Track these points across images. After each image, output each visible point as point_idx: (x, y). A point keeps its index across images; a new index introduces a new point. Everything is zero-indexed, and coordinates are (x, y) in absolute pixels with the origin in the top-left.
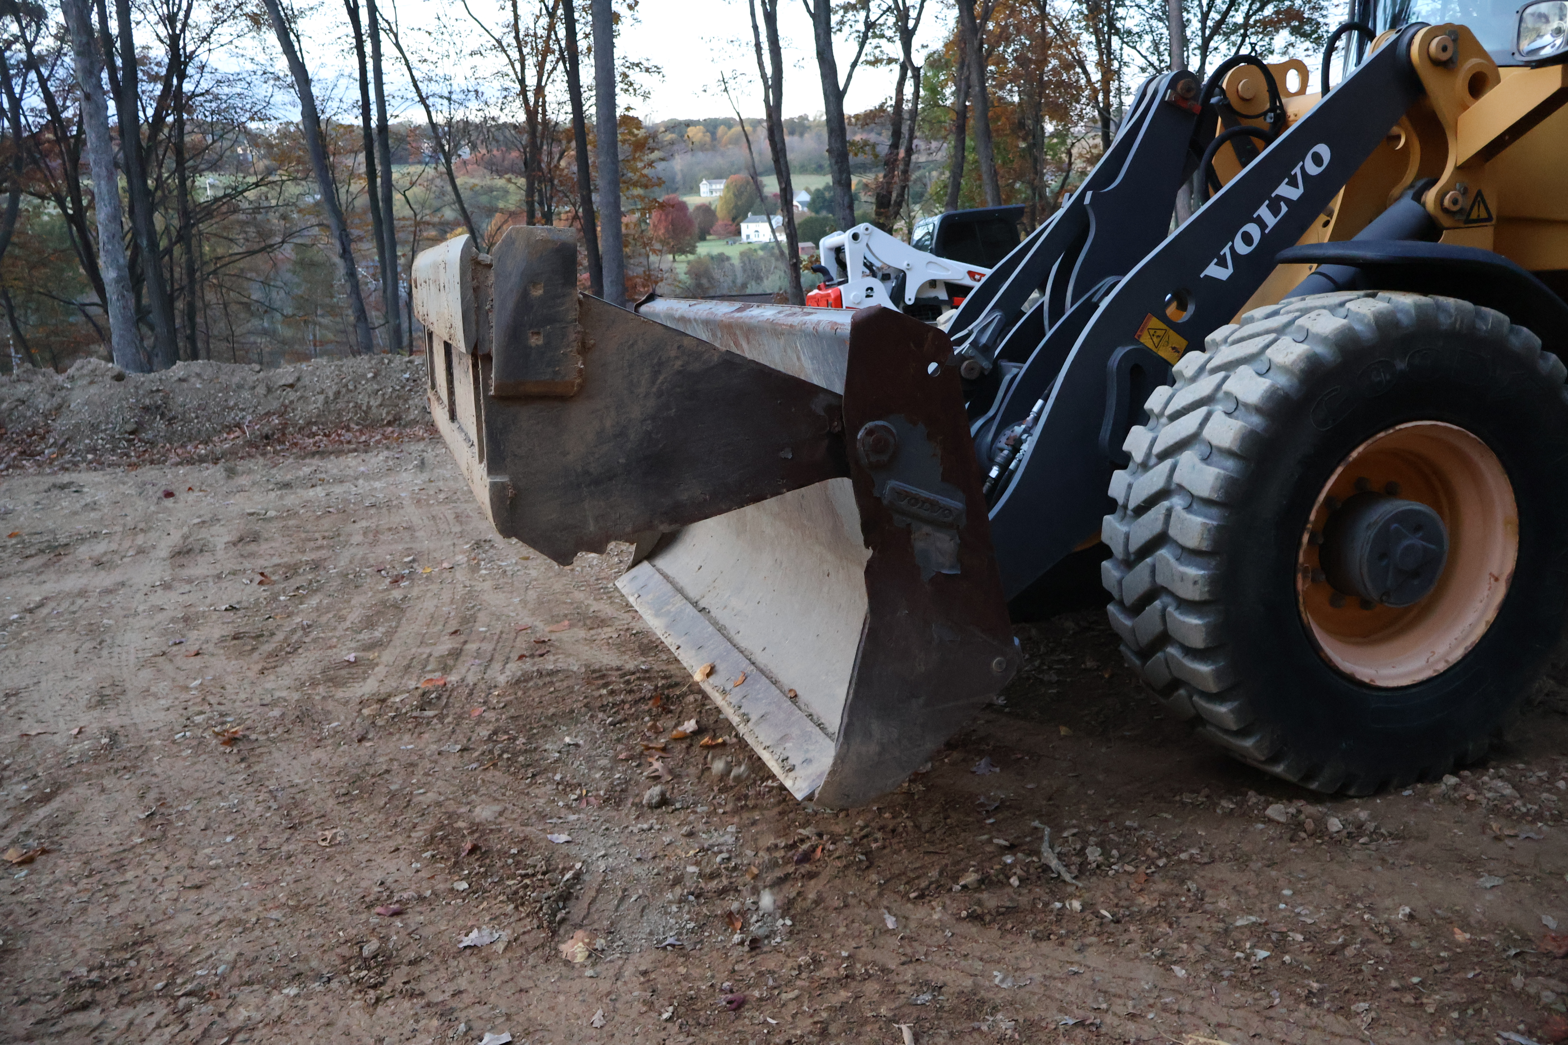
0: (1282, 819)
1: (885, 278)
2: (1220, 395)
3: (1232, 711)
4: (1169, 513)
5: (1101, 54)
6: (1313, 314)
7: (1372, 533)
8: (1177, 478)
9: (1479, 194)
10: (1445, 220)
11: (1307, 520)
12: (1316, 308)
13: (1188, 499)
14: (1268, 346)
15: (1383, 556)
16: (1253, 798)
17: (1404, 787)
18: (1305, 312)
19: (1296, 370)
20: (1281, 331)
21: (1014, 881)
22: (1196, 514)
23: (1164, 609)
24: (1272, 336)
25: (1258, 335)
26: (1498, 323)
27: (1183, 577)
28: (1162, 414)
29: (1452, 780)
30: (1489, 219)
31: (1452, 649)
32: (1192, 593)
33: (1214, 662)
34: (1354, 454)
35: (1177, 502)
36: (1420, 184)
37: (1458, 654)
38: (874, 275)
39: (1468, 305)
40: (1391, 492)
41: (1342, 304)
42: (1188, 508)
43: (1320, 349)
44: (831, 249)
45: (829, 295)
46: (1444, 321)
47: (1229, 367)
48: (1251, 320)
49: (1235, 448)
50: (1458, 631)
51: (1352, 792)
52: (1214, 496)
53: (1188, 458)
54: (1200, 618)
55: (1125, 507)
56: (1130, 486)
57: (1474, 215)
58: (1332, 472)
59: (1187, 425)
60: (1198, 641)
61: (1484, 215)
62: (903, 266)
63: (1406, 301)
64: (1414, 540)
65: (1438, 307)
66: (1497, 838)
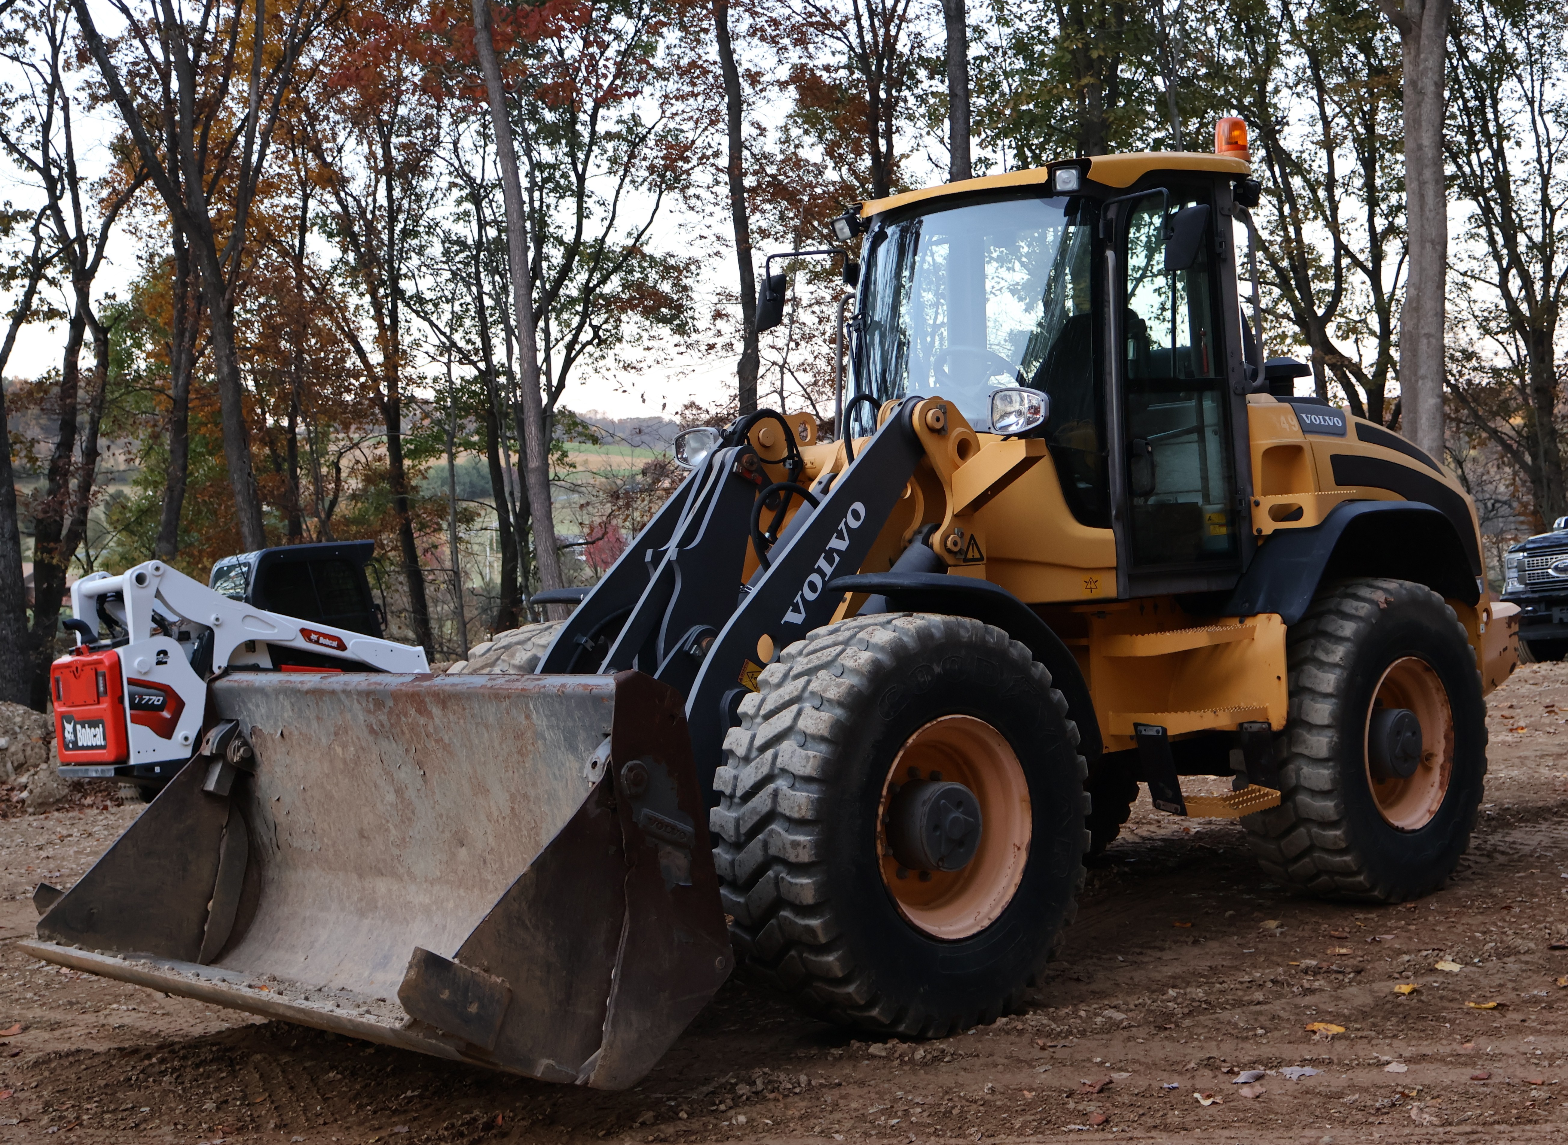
0: (884, 1054)
1: (183, 637)
2: (807, 694)
3: (837, 959)
4: (775, 794)
5: (381, 326)
6: (870, 629)
7: (926, 808)
8: (779, 763)
9: (972, 537)
10: (949, 559)
11: (881, 796)
12: (869, 625)
13: (791, 781)
14: (839, 655)
15: (936, 827)
16: (855, 1044)
17: (969, 1029)
18: (862, 628)
19: (866, 669)
20: (846, 643)
21: (683, 1115)
22: (798, 790)
23: (777, 877)
24: (840, 648)
25: (828, 647)
26: (1000, 636)
27: (795, 844)
28: (757, 714)
29: (1004, 1020)
30: (982, 559)
31: (992, 909)
32: (805, 856)
33: (822, 916)
34: (910, 741)
35: (782, 784)
36: (925, 530)
37: (996, 913)
38: (167, 634)
39: (979, 623)
40: (935, 777)
41: (889, 622)
42: (792, 787)
43: (880, 656)
44: (90, 597)
45: (100, 662)
46: (964, 635)
47: (811, 672)
48: (817, 637)
49: (826, 734)
50: (994, 895)
51: (930, 1034)
52: (814, 774)
53: (787, 746)
54: (809, 877)
55: (732, 796)
56: (736, 778)
57: (970, 556)
58: (895, 755)
59: (784, 719)
60: (808, 897)
61: (977, 556)
62: (210, 621)
63: (936, 619)
64: (956, 814)
65: (959, 624)
66: (1043, 1048)
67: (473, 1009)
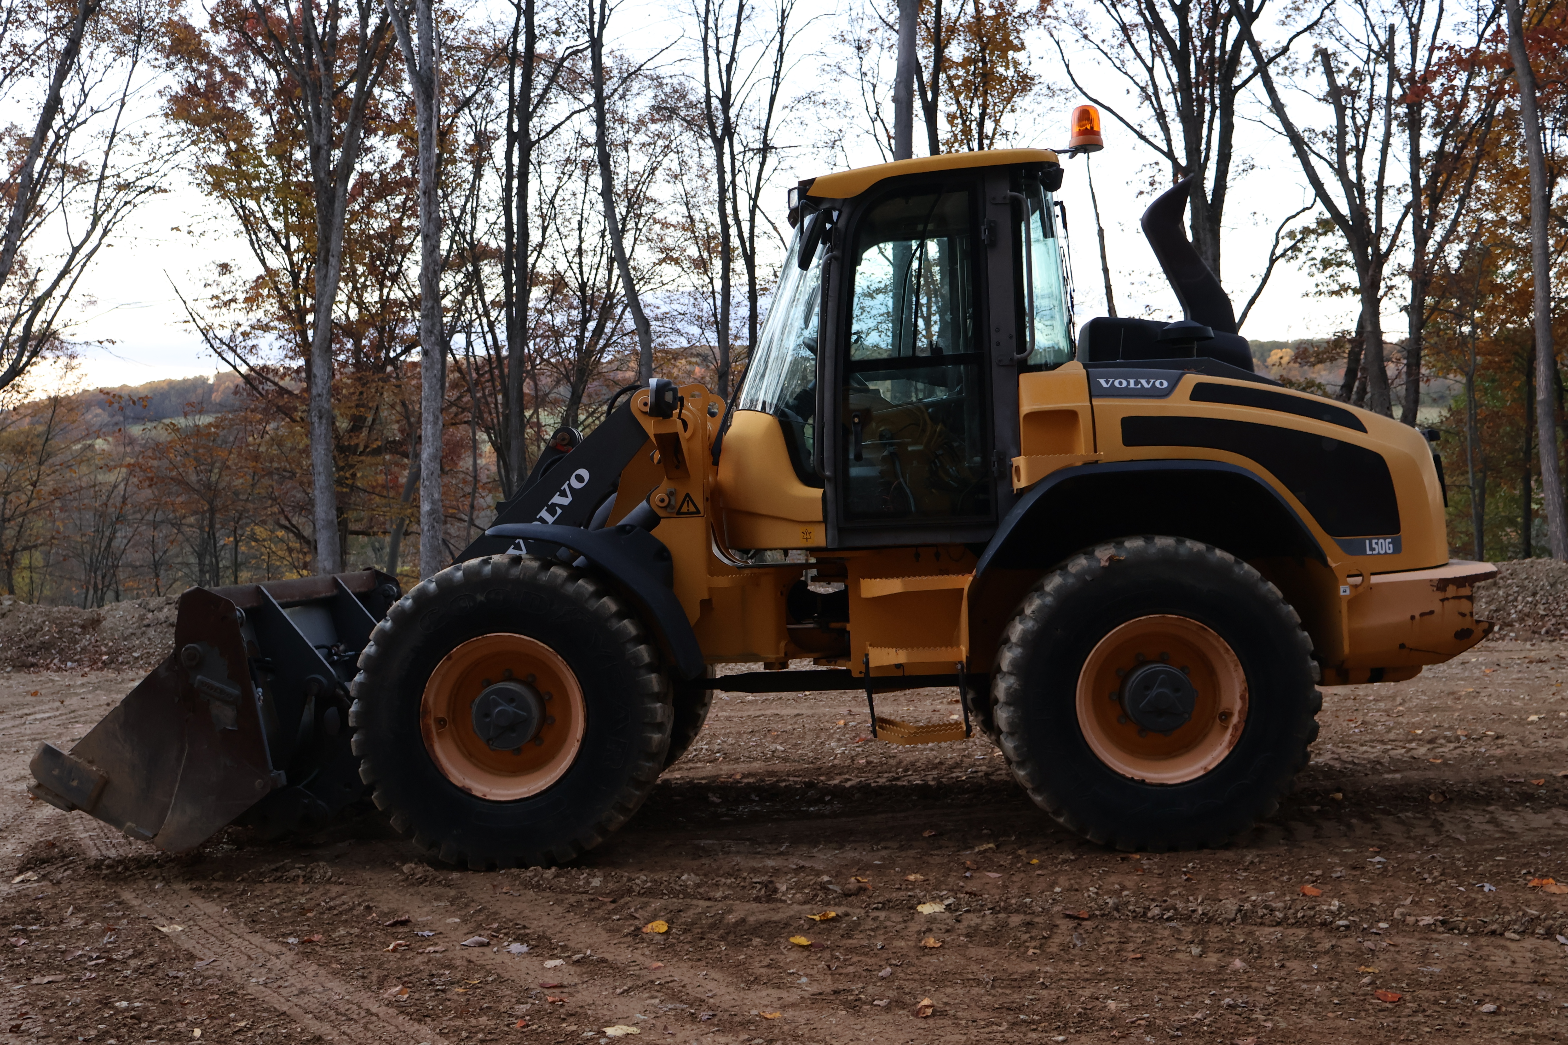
7: (478, 700)
9: (688, 495)
15: (486, 715)
30: (698, 513)
34: (456, 649)
57: (684, 509)
61: (692, 509)
64: (506, 707)
67: (75, 783)
